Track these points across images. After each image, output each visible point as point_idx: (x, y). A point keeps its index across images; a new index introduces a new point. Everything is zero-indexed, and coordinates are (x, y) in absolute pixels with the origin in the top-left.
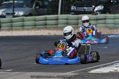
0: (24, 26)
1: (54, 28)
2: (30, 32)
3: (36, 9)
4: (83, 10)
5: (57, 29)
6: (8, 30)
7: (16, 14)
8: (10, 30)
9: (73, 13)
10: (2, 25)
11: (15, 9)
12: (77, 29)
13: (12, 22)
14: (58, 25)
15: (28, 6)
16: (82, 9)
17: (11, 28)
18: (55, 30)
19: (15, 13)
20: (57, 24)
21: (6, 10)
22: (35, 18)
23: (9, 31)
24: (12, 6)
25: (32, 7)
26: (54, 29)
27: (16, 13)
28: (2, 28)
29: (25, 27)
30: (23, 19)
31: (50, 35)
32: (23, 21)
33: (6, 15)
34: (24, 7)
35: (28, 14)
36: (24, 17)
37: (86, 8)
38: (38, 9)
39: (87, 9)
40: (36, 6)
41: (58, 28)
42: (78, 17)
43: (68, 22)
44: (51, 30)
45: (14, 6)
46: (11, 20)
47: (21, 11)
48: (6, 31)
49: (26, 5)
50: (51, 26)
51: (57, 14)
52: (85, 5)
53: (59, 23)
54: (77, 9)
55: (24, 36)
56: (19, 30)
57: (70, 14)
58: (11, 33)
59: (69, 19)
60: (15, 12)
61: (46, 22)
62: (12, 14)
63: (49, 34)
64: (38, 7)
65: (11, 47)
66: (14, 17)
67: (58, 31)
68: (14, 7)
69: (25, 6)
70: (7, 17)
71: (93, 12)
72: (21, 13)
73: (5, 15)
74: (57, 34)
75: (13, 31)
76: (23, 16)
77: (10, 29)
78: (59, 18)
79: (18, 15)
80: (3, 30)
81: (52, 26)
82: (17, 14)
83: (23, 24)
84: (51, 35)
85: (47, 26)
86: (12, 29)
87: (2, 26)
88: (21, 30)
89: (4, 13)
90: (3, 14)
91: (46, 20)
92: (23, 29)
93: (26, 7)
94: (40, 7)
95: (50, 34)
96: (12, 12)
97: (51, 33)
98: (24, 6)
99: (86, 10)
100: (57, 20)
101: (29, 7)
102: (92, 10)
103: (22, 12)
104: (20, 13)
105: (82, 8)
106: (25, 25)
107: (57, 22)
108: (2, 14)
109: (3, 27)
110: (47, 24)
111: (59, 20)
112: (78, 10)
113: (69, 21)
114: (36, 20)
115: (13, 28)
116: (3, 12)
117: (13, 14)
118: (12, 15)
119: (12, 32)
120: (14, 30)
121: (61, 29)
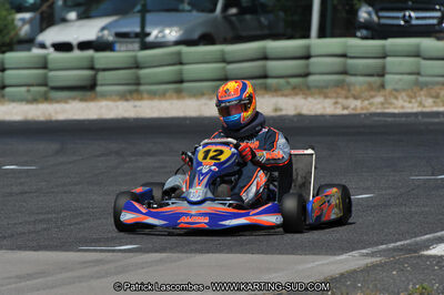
0: (181, 82)
1: (294, 88)
2: (205, 104)
3: (226, 18)
4: (402, 23)
5: (306, 90)
6: (124, 97)
7: (151, 38)
8: (129, 97)
9: (364, 32)
10: (101, 76)
11: (149, 17)
12: (382, 92)
13: (137, 66)
14: (311, 78)
15: (196, 6)
16: (398, 18)
17: (134, 88)
18: (296, 94)
19: (149, 34)
20: (307, 75)
21: (116, 21)
22: (223, 52)
23: (127, 100)
24: (138, 8)
25: (213, 10)
26: (296, 90)
27: (154, 34)
28: (98, 89)
29: (185, 85)
30: (179, 54)
31: (279, 113)
32: (181, 64)
33: (117, 39)
34: (183, 11)
35: (196, 36)
36: (184, 49)
37: (413, 14)
38: (234, 18)
39: (417, 18)
40: (226, 7)
41: (309, 88)
42: (384, 47)
43: (345, 65)
44: (283, 95)
45: (144, 6)
46: (135, 57)
47: (170, 25)
48: (114, 100)
49: (189, 4)
50: (282, 81)
51: (307, 35)
52: (410, 3)
53: (312, 69)
54: (379, 18)
55: (185, 119)
56: (163, 95)
57: (355, 36)
58: (135, 107)
59: (349, 55)
60: (148, 30)
61: (265, 67)
62: (137, 35)
63: (276, 110)
64: (233, 11)
65: (133, 159)
66: (145, 46)
67: (310, 99)
68: (144, 12)
69: (187, 7)
70: (117, 47)
71: (437, 27)
72: (172, 34)
73: (111, 38)
74: (305, 111)
75: (141, 99)
76: (177, 43)
77: (131, 92)
78: (313, 52)
79: (159, 40)
80: (104, 96)
81: (288, 83)
82: (156, 37)
83: (181, 72)
84: (284, 113)
85: (269, 81)
86: (137, 91)
87: (99, 82)
88: (171, 98)
89: (106, 32)
90: (102, 37)
91: (265, 58)
92: (179, 94)
93: (190, 11)
94: (243, 11)
95: (281, 110)
96: (138, 30)
97: (283, 107)
98: (181, 7)
99: (414, 22)
100: (308, 57)
101: (203, 11)
102: (435, 22)
103: (176, 29)
104: (167, 31)
105: (401, 14)
106: (186, 77)
107: (307, 66)
108: (100, 34)
109: (102, 85)
110: (270, 73)
111: (312, 60)
112: (383, 21)
113: (350, 61)
114: (228, 58)
115: (142, 88)
116: (103, 29)
117: (143, 35)
118: (138, 40)
119: (138, 103)
120: (145, 95)
121: (320, 93)
